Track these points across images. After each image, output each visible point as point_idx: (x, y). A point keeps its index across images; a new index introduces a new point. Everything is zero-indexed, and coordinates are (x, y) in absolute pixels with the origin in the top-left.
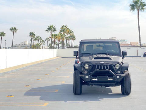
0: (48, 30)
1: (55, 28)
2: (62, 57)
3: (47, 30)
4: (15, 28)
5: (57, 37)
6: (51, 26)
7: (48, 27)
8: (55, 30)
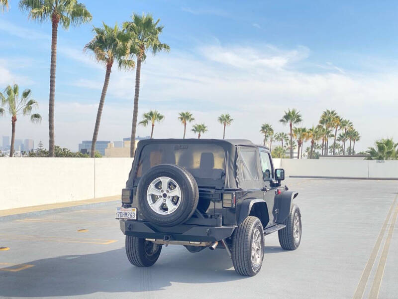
0: (285, 120)
1: (299, 116)
2: (290, 177)
3: (282, 121)
4: (228, 117)
5: (304, 135)
6: (291, 111)
7: (285, 114)
8: (299, 120)
